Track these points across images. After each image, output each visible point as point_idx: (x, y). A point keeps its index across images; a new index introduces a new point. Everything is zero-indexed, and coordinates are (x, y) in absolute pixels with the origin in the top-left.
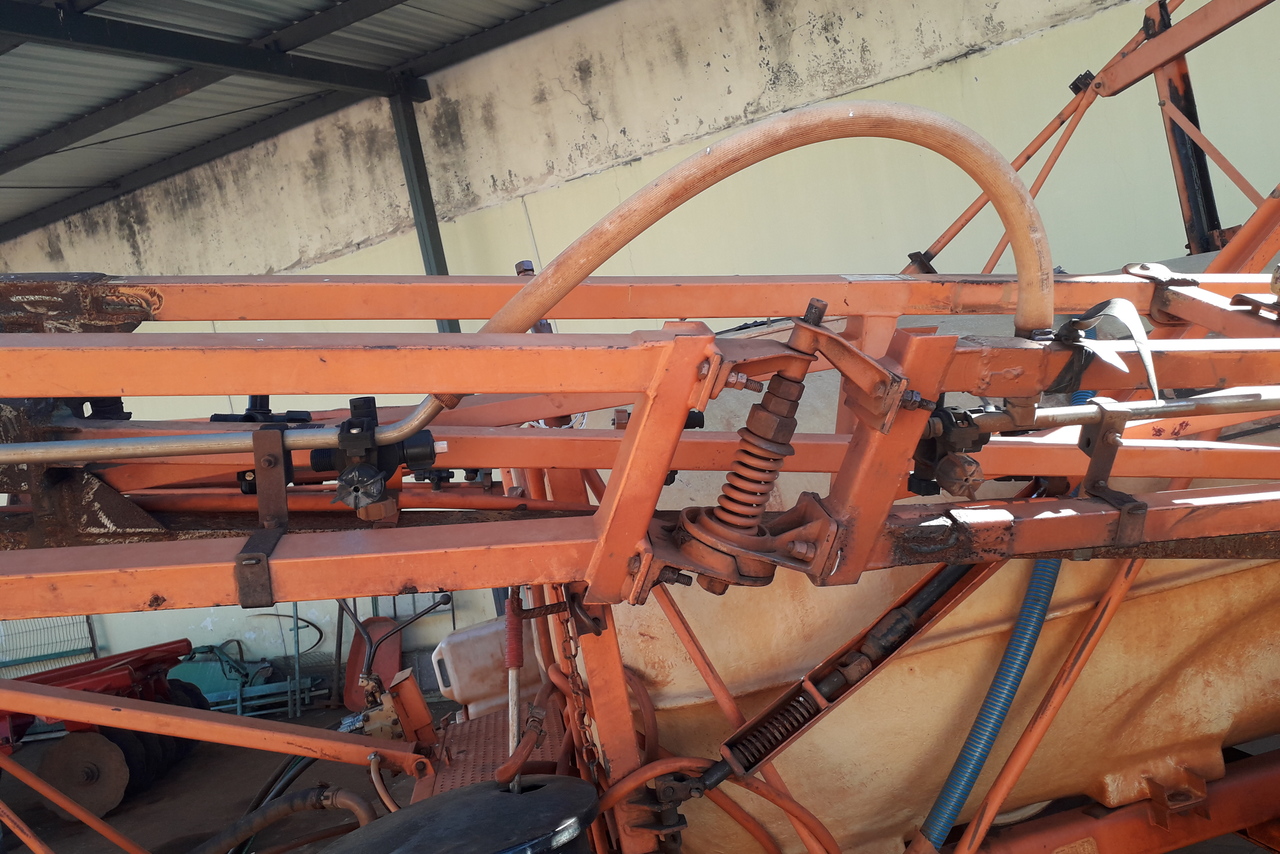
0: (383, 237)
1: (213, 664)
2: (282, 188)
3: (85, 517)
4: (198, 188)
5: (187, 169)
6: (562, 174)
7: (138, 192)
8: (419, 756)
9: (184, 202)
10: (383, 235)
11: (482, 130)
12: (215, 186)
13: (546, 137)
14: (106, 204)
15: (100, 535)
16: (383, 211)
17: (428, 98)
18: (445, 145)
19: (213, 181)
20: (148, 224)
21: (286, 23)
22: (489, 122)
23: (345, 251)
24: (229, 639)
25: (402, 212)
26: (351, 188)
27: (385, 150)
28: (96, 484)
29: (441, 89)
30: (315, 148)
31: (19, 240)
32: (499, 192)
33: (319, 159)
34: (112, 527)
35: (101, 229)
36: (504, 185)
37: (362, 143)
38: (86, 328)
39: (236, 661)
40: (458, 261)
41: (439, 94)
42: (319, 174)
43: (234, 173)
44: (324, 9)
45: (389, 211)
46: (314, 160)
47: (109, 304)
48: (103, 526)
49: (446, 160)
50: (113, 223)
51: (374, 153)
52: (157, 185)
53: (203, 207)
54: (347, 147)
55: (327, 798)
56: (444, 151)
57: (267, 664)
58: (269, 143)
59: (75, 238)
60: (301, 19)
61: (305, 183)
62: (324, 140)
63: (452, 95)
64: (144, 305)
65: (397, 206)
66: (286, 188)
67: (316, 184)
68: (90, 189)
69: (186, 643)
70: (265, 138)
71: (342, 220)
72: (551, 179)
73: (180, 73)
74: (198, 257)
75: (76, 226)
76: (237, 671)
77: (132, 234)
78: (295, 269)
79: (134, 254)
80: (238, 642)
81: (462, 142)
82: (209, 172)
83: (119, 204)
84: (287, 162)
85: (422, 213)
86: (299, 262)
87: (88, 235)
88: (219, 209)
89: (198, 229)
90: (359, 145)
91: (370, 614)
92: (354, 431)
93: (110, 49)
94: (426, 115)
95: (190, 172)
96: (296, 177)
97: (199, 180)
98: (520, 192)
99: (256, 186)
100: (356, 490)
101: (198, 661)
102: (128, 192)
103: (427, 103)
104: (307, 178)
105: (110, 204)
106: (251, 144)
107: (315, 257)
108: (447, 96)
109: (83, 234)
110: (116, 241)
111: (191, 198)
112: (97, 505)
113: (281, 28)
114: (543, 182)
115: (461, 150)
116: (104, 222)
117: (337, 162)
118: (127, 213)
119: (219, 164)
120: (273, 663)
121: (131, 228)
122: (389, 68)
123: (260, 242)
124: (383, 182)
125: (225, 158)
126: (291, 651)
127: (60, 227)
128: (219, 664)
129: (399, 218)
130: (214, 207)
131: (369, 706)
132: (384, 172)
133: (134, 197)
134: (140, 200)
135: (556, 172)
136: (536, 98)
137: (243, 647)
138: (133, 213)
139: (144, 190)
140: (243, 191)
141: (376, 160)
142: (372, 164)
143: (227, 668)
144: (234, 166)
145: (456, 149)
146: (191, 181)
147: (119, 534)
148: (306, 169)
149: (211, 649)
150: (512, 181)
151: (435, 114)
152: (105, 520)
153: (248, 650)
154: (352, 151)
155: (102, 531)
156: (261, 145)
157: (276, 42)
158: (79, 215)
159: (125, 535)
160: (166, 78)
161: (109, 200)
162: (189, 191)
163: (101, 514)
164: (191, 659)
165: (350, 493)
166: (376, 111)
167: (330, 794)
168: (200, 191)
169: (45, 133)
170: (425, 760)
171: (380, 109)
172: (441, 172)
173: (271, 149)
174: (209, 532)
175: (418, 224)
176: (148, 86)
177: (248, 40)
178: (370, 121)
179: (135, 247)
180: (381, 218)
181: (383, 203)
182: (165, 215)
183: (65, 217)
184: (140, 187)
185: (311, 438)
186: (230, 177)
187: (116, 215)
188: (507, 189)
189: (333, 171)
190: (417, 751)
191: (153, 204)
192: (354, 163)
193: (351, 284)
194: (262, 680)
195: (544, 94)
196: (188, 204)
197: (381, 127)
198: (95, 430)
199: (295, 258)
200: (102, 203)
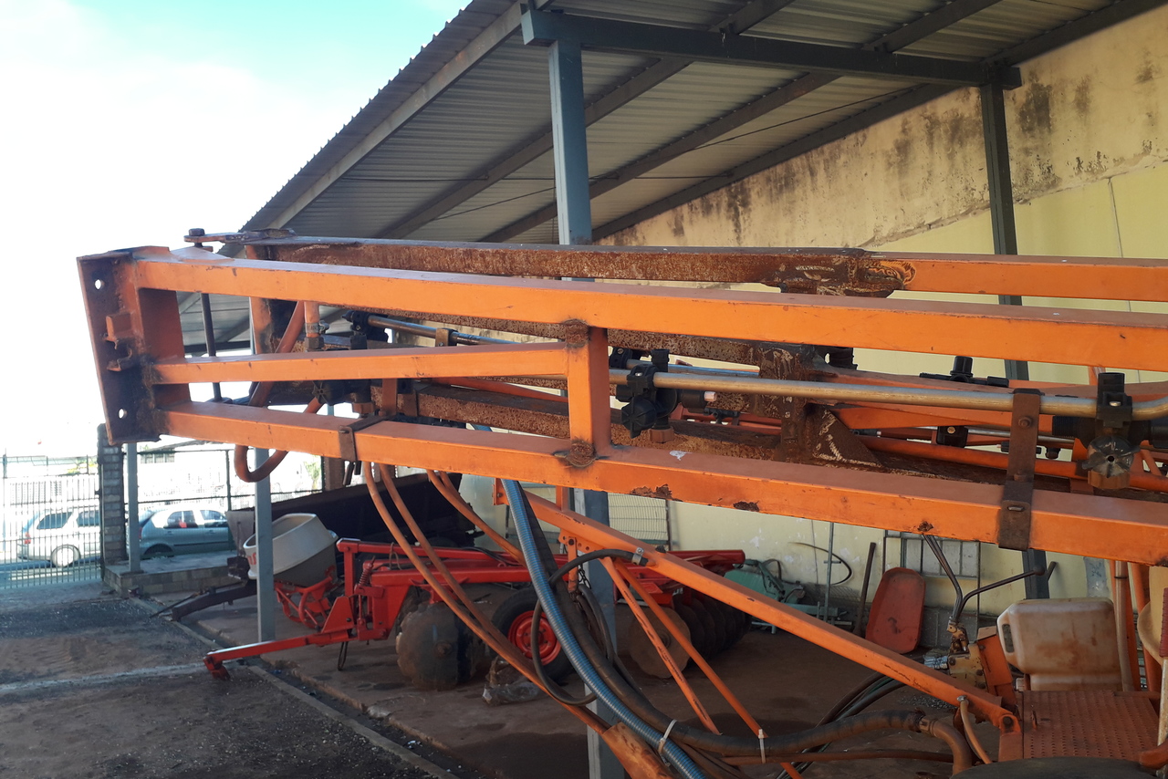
0: (955, 218)
1: (757, 576)
2: (866, 174)
3: (820, 445)
4: (794, 175)
5: (788, 159)
6: (1160, 154)
7: (746, 180)
8: (1007, 711)
9: (781, 186)
10: (956, 216)
11: (1073, 113)
12: (808, 173)
13: (1147, 117)
14: (720, 190)
15: (828, 462)
16: (958, 194)
17: (1019, 84)
18: (1030, 129)
19: (807, 169)
20: (750, 207)
21: (898, 25)
22: (1082, 105)
23: (917, 230)
24: (772, 558)
25: (977, 195)
26: (930, 173)
27: (968, 137)
28: (832, 420)
29: (1033, 74)
30: (899, 137)
31: (655, 219)
32: (1084, 175)
33: (903, 148)
34: (839, 457)
35: (714, 210)
36: (1091, 168)
37: (946, 132)
38: (848, 293)
39: (775, 578)
40: (1027, 243)
41: (1031, 80)
42: (902, 161)
43: (826, 161)
44: (933, 11)
45: (964, 194)
46: (898, 148)
47: (870, 275)
48: (833, 455)
49: (1030, 144)
50: (724, 205)
51: (957, 140)
52: (761, 174)
53: (796, 192)
54: (931, 135)
55: (924, 724)
56: (1028, 135)
57: (800, 587)
58: (860, 135)
59: (694, 218)
60: (910, 21)
61: (888, 169)
62: (910, 129)
63: (1044, 81)
64: (899, 276)
65: (973, 189)
66: (869, 174)
67: (897, 170)
68: (711, 178)
69: (741, 554)
70: (856, 130)
71: (917, 203)
72: (1147, 159)
73: (799, 78)
74: (786, 234)
75: (696, 209)
76: (776, 586)
77: (737, 215)
78: (868, 247)
79: (736, 231)
80: (779, 563)
81: (1050, 125)
82: (805, 162)
83: (730, 190)
84: (874, 151)
85: (999, 197)
86: (872, 240)
87: (703, 216)
88: (809, 193)
89: (789, 211)
90: (942, 132)
91: (897, 564)
92: (1114, 404)
93: (754, 62)
94: (1014, 101)
95: (789, 162)
96: (880, 163)
97: (796, 169)
98: (1108, 173)
99: (843, 173)
100: (1111, 459)
101: (745, 571)
102: (738, 180)
103: (1017, 90)
104: (890, 165)
105: (723, 190)
106: (844, 136)
107: (888, 236)
108: (1040, 82)
109: (701, 215)
110: (724, 220)
111: (787, 184)
112: (830, 437)
113: (890, 31)
114: (1136, 163)
115: (1046, 133)
116: (717, 205)
117: (920, 151)
118: (735, 197)
119: (814, 155)
120: (805, 587)
121: (736, 209)
122: (983, 58)
123: (840, 222)
124: (961, 166)
125: (819, 149)
126: (823, 581)
127: (685, 209)
128: (761, 577)
129: (973, 200)
130: (805, 192)
131: (955, 651)
132: (964, 157)
133: (742, 185)
134: (747, 186)
135: (1153, 151)
136: (1140, 77)
137: (782, 568)
138: (740, 197)
139: (751, 178)
140: (831, 178)
141: (957, 147)
142: (953, 150)
143: (768, 582)
144: (827, 155)
145: (1041, 132)
146: (788, 169)
147: (843, 463)
148: (890, 157)
149: (756, 563)
150: (1099, 163)
151: (1024, 100)
152: (835, 451)
153: (786, 572)
154: (935, 139)
155: (831, 458)
156: (852, 136)
157: (885, 44)
158: (699, 199)
159: (848, 465)
160: (787, 83)
161: (723, 187)
162: (786, 178)
163: (832, 444)
164: (740, 567)
165: (1104, 462)
166: (963, 101)
167: (928, 721)
168: (795, 178)
169: (689, 133)
170: (1013, 717)
171: (968, 99)
172: (1022, 156)
173: (861, 139)
174: (918, 473)
175: (992, 205)
176: (772, 90)
177: (860, 45)
178: (957, 110)
179: (737, 225)
180: (955, 200)
181: (959, 187)
182: (764, 199)
183: (689, 201)
184: (747, 176)
185: (1067, 406)
186: (822, 166)
187: (727, 199)
188: (1092, 170)
189: (915, 158)
190: (1004, 705)
191: (756, 190)
192: (936, 149)
193: (1092, 265)
194: (795, 599)
195: (1150, 73)
196: (784, 190)
197: (966, 115)
198: (848, 377)
199: (870, 238)
200: (718, 189)
